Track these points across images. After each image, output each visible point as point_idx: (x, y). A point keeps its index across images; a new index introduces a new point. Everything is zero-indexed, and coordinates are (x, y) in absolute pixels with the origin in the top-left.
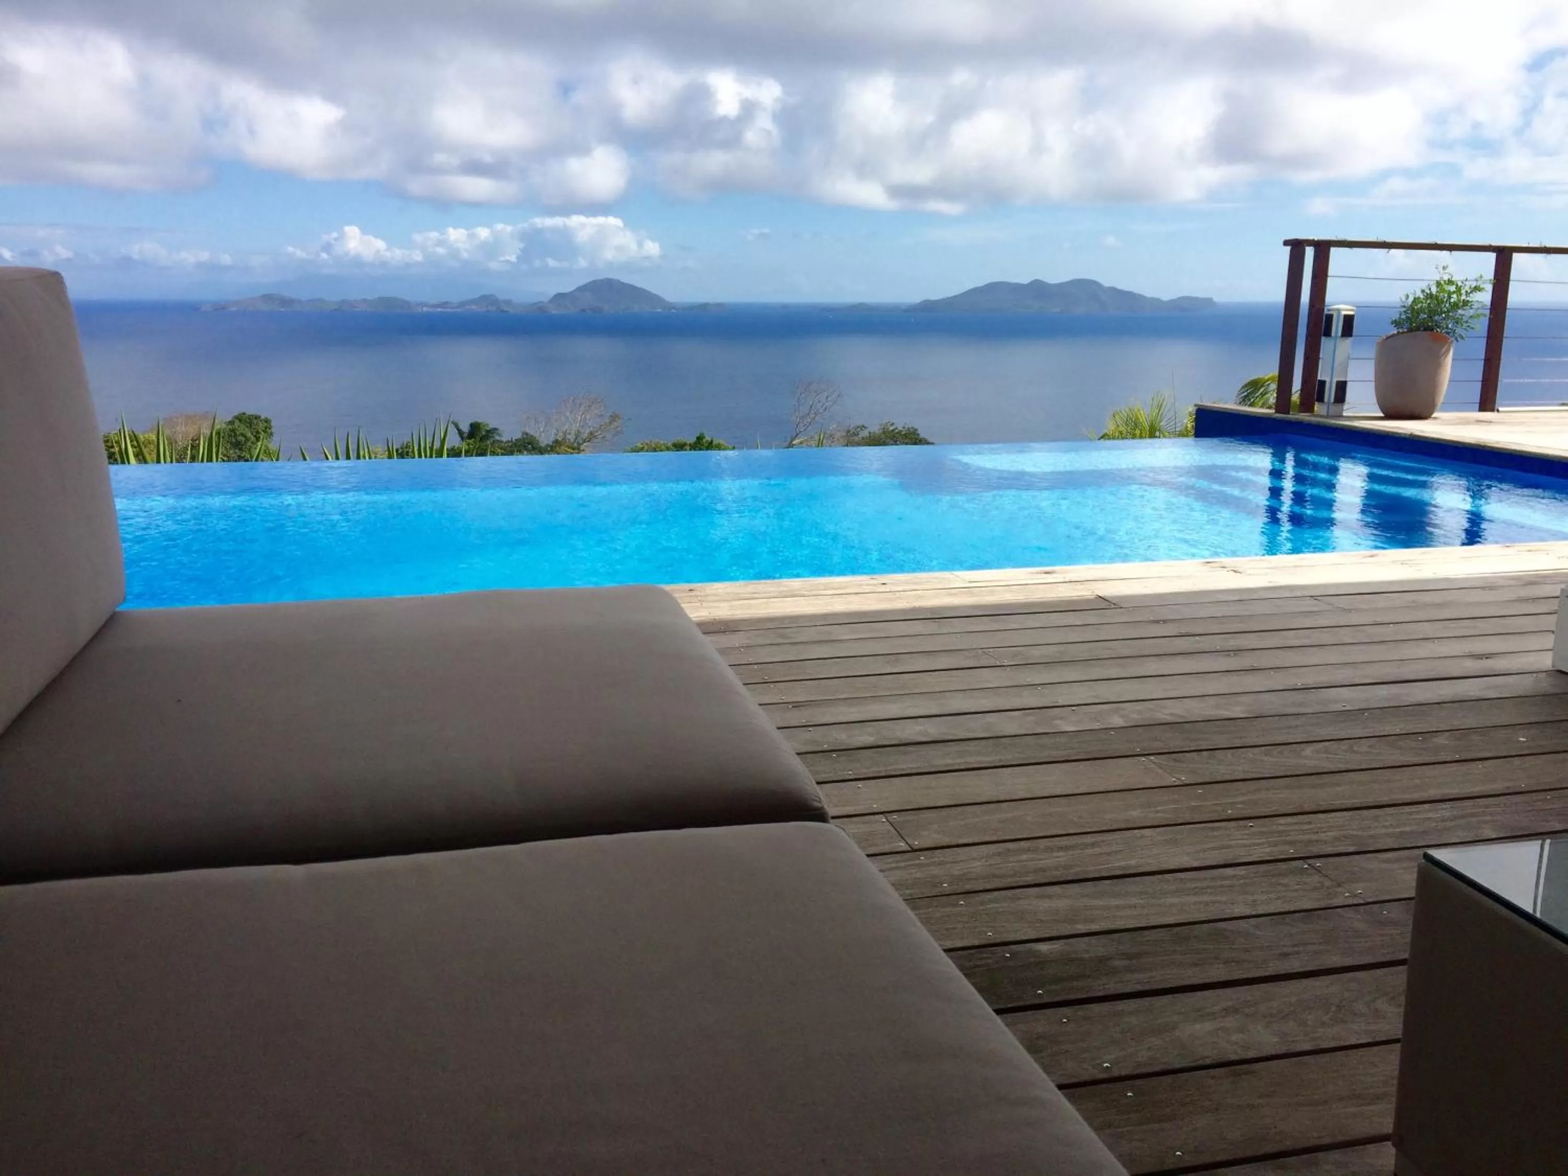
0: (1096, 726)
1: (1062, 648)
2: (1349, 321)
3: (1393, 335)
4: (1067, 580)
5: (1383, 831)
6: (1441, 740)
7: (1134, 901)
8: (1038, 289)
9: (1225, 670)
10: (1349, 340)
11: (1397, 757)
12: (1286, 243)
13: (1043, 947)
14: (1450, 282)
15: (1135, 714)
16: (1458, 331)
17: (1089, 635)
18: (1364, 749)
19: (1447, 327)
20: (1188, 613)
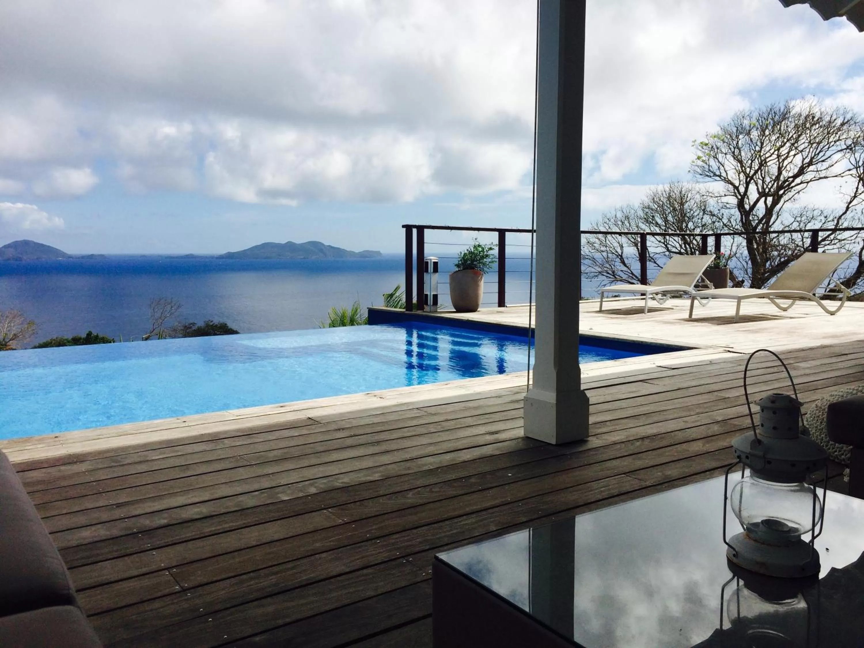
0: (301, 495)
1: (286, 450)
2: (436, 264)
3: (457, 272)
4: (292, 410)
5: (443, 534)
6: (473, 480)
7: (312, 599)
8: (290, 246)
9: (371, 453)
10: (437, 274)
11: (452, 492)
12: (403, 226)
13: (257, 639)
14: (479, 246)
15: (322, 484)
16: (485, 269)
17: (301, 441)
18: (437, 489)
19: (480, 267)
20: (355, 423)
